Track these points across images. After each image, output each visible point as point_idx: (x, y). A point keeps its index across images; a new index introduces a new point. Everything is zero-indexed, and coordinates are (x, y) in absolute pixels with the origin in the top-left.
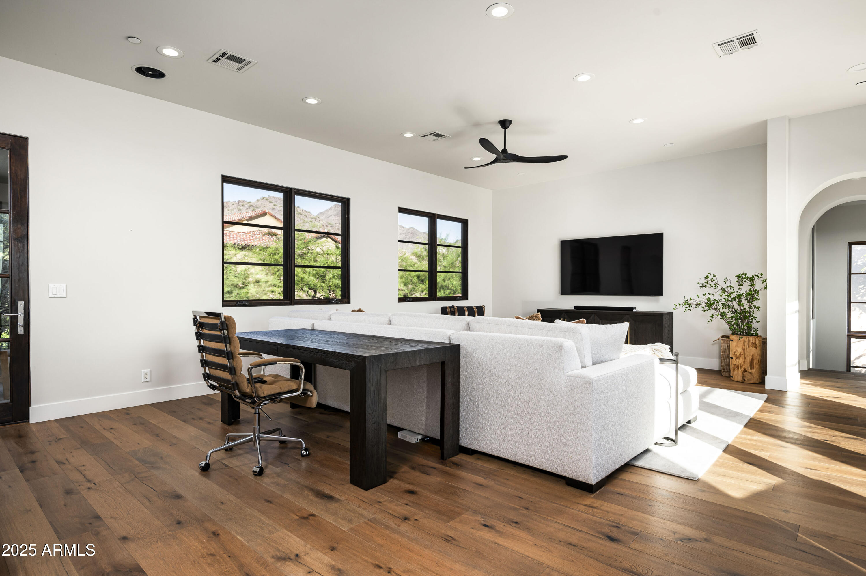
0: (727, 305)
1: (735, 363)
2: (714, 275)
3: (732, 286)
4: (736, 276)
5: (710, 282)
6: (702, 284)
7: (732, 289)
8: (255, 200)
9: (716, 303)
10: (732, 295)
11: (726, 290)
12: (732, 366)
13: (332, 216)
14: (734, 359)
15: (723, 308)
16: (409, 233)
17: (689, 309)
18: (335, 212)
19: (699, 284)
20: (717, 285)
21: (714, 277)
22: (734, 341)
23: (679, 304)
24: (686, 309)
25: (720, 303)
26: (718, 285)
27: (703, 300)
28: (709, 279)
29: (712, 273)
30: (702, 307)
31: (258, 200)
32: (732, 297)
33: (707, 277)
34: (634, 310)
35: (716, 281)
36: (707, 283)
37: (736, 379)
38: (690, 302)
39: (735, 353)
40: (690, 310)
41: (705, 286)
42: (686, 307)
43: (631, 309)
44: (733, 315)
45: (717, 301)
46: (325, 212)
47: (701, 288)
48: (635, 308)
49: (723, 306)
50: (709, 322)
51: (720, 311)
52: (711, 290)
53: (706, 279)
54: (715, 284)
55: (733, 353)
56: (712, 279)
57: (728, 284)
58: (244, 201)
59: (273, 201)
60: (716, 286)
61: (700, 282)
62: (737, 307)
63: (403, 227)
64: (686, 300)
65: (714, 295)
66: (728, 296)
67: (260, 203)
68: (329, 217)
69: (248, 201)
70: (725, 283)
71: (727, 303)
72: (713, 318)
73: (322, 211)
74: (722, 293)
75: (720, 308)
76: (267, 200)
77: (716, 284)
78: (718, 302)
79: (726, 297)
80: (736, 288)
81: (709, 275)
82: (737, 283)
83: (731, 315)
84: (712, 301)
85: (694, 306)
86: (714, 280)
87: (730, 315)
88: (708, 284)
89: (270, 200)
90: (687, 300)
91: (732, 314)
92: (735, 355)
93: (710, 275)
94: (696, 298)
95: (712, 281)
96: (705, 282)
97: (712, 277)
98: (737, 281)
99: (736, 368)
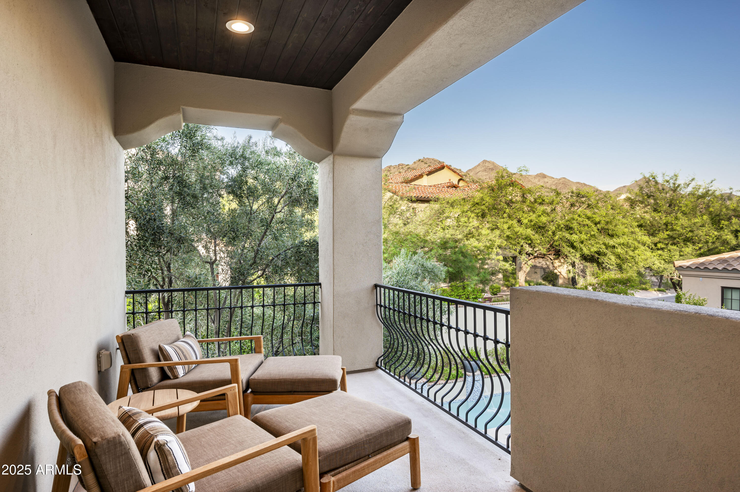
13: (480, 172)
16: (560, 183)
18: (483, 168)
46: (473, 169)
59: (428, 162)
63: (553, 178)
68: (478, 173)
73: (470, 168)
76: (422, 161)
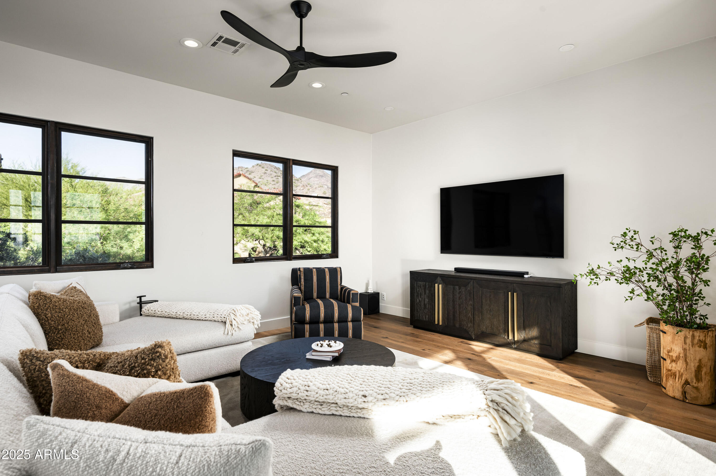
0: (655, 276)
1: (670, 368)
2: (635, 231)
3: (663, 249)
4: (670, 234)
5: (628, 241)
6: (618, 244)
7: (664, 252)
8: (251, 166)
9: (638, 273)
10: (663, 263)
11: (655, 253)
12: (665, 372)
14: (668, 361)
15: (649, 281)
17: (595, 283)
19: (613, 244)
20: (640, 247)
21: (634, 234)
22: (668, 334)
23: (581, 275)
24: (591, 283)
25: (645, 272)
26: (642, 245)
27: (618, 269)
28: (627, 237)
29: (632, 228)
30: (616, 279)
31: (253, 166)
32: (664, 267)
33: (624, 235)
34: (526, 276)
35: (638, 241)
36: (625, 243)
37: (671, 394)
38: (598, 271)
39: (669, 352)
40: (598, 284)
41: (622, 247)
42: (592, 279)
43: (521, 275)
44: (666, 292)
45: (640, 269)
47: (615, 250)
48: (527, 273)
49: (650, 278)
50: (627, 300)
51: (645, 285)
52: (632, 254)
53: (623, 237)
54: (636, 245)
55: (666, 353)
56: (632, 237)
57: (657, 245)
58: (242, 167)
60: (638, 247)
61: (613, 242)
62: (671, 279)
64: (591, 269)
65: (635, 261)
66: (657, 265)
67: (255, 168)
69: (246, 167)
70: (653, 243)
71: (655, 273)
72: (634, 294)
74: (648, 260)
75: (644, 281)
77: (638, 245)
78: (641, 271)
79: (654, 266)
80: (671, 252)
81: (627, 231)
82: (672, 245)
83: (662, 292)
84: (631, 270)
85: (603, 278)
86: (635, 239)
87: (660, 290)
88: (627, 244)
89: (263, 166)
90: (593, 269)
91: (663, 290)
92: (670, 355)
93: (629, 231)
94: (607, 266)
95: (632, 241)
96: (622, 242)
97: (632, 233)
98: (671, 241)
99: (671, 376)
